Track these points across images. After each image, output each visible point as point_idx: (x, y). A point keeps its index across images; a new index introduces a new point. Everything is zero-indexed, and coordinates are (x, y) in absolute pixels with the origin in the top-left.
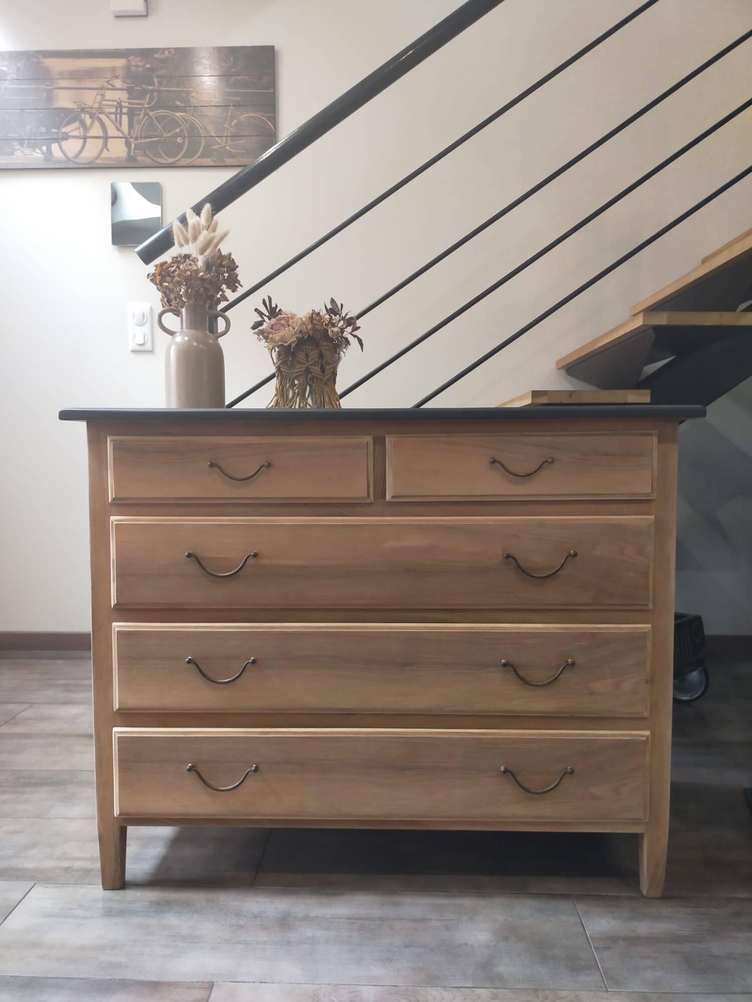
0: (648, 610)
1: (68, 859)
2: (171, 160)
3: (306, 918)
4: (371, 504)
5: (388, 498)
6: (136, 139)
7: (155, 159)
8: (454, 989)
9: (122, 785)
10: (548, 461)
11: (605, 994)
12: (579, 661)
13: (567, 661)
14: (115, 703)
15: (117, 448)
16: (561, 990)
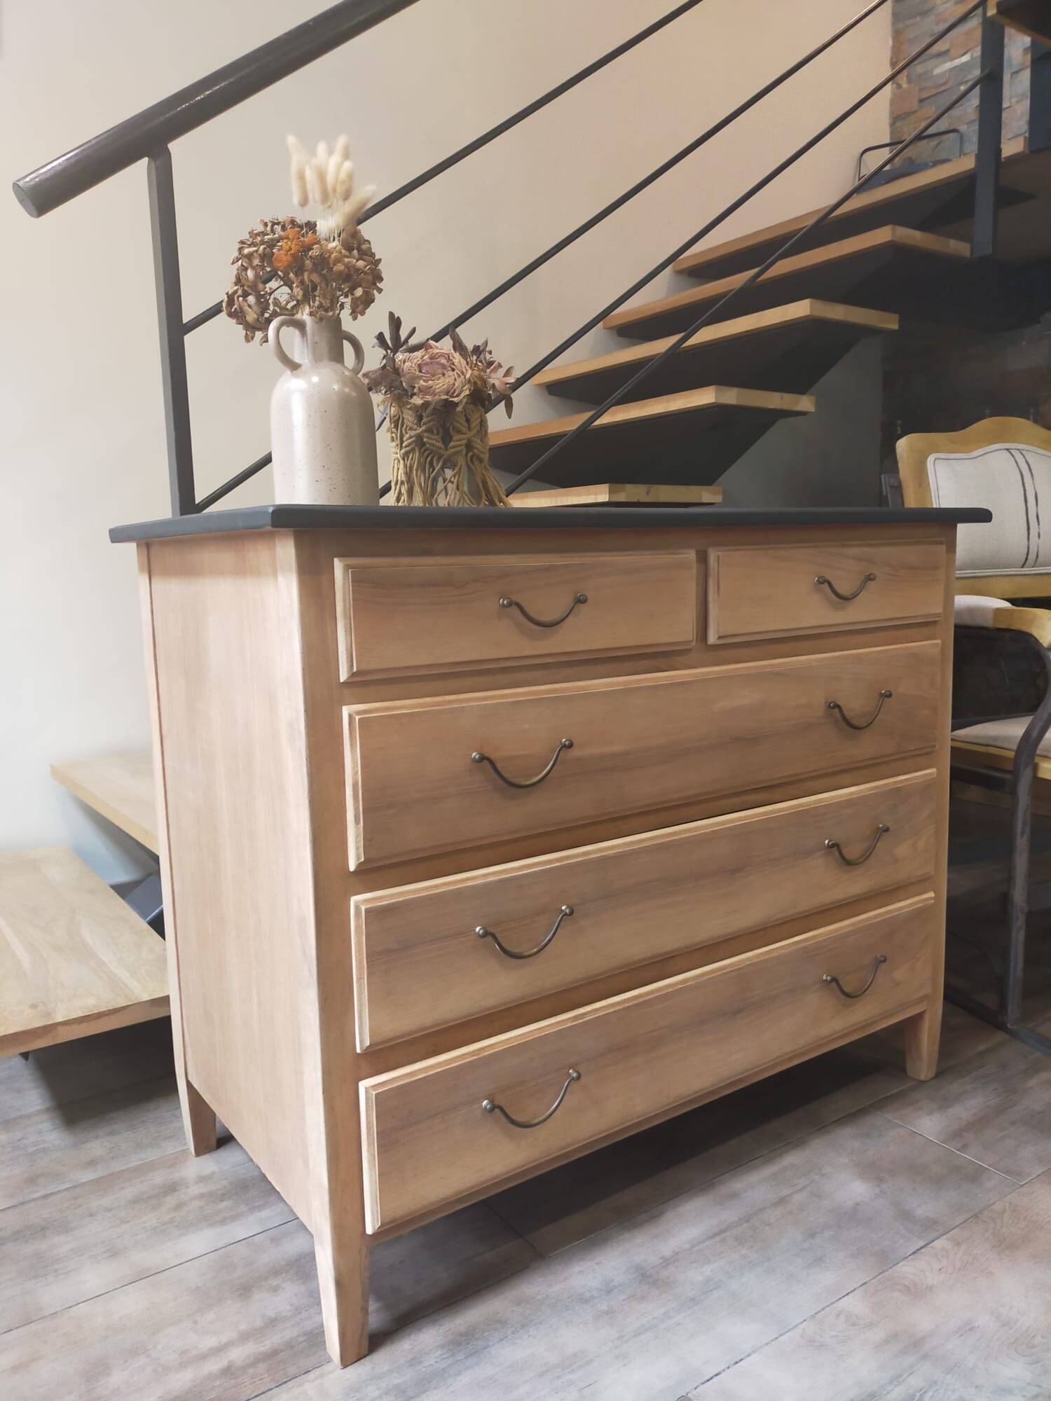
0: (935, 752)
4: (694, 650)
5: (711, 640)
8: (915, 1255)
9: (384, 1176)
10: (870, 578)
11: (1024, 1189)
12: (889, 825)
13: (879, 827)
14: (362, 1039)
15: (359, 580)
16: (992, 1204)
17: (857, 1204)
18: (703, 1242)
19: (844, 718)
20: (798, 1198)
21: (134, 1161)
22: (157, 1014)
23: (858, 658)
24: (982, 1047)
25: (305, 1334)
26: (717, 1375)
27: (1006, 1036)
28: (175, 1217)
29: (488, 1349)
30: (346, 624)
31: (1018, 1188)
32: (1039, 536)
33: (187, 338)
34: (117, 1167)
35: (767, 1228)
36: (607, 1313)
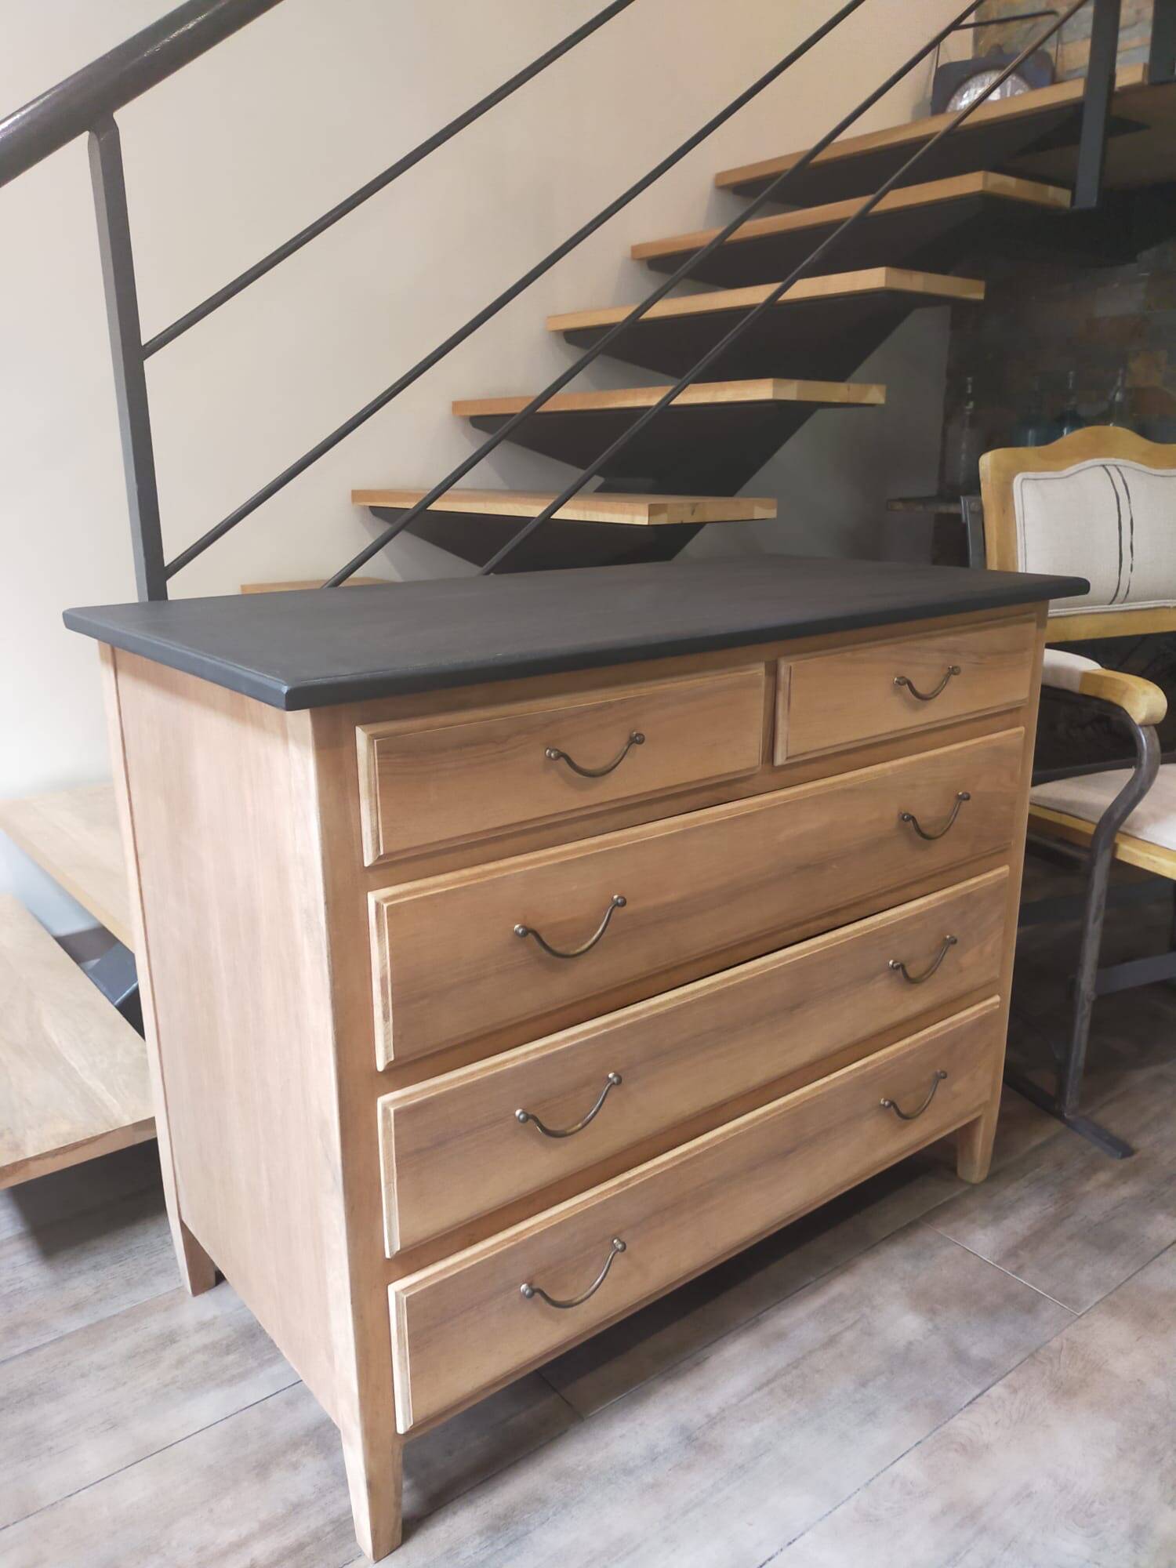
0: (1009, 848)
3: (714, 1420)
4: (759, 776)
5: (778, 761)
8: (971, 1406)
9: (417, 1375)
10: (954, 671)
11: (1082, 1322)
12: (955, 935)
13: (946, 939)
14: (391, 1243)
15: (386, 750)
16: (1049, 1341)
17: (910, 1343)
18: (752, 1393)
19: (919, 830)
20: (849, 1336)
21: (124, 1304)
22: (141, 1137)
23: (936, 760)
24: (1037, 1141)
25: (332, 1522)
26: (770, 1559)
27: (1063, 1126)
28: (177, 1376)
29: (530, 1535)
30: (371, 802)
31: (1075, 1321)
32: (1131, 570)
33: (147, 363)
34: (106, 1311)
35: (817, 1376)
36: (653, 1486)
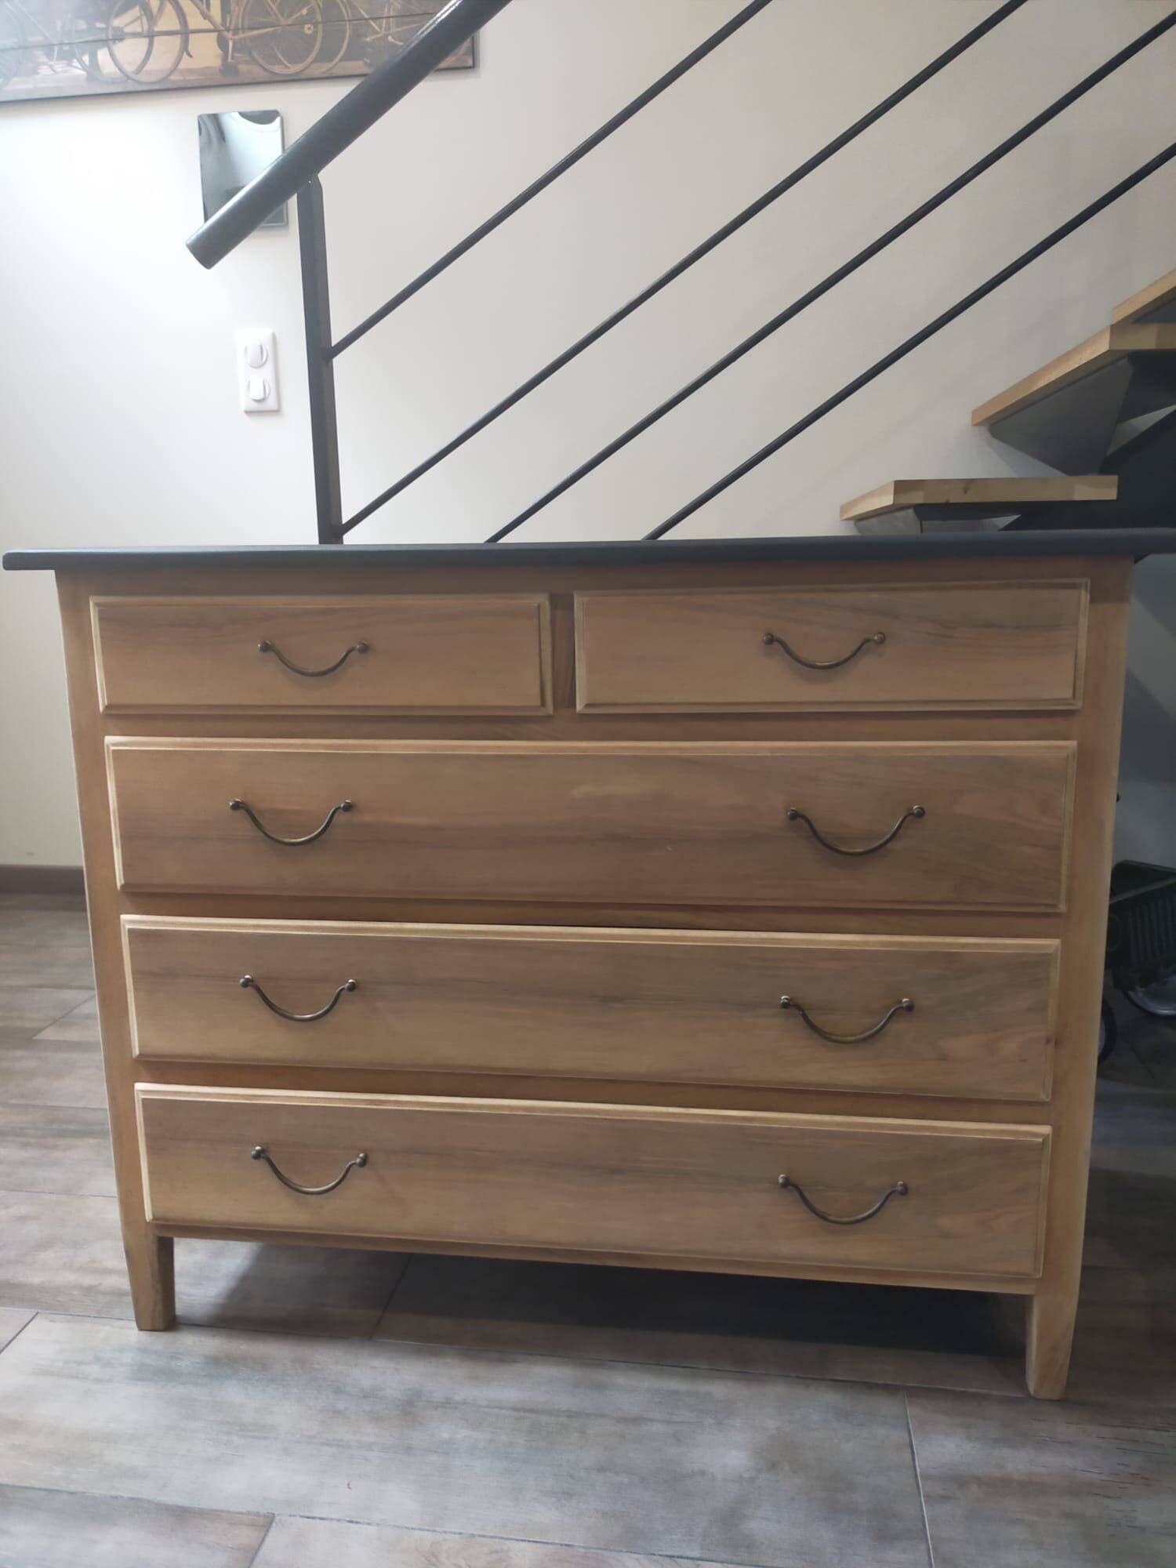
0: (1058, 915)
1: (95, 1271)
2: (294, 68)
3: (447, 1404)
4: (549, 717)
5: (579, 707)
6: (236, 31)
7: (269, 67)
8: (667, 1559)
9: (154, 1174)
12: (922, 1003)
14: (134, 1045)
15: (106, 618)
18: (506, 1408)
19: (817, 836)
35: (575, 1435)
